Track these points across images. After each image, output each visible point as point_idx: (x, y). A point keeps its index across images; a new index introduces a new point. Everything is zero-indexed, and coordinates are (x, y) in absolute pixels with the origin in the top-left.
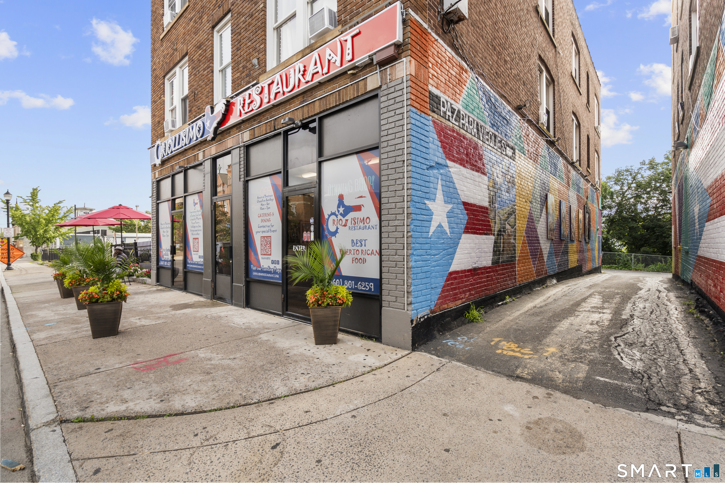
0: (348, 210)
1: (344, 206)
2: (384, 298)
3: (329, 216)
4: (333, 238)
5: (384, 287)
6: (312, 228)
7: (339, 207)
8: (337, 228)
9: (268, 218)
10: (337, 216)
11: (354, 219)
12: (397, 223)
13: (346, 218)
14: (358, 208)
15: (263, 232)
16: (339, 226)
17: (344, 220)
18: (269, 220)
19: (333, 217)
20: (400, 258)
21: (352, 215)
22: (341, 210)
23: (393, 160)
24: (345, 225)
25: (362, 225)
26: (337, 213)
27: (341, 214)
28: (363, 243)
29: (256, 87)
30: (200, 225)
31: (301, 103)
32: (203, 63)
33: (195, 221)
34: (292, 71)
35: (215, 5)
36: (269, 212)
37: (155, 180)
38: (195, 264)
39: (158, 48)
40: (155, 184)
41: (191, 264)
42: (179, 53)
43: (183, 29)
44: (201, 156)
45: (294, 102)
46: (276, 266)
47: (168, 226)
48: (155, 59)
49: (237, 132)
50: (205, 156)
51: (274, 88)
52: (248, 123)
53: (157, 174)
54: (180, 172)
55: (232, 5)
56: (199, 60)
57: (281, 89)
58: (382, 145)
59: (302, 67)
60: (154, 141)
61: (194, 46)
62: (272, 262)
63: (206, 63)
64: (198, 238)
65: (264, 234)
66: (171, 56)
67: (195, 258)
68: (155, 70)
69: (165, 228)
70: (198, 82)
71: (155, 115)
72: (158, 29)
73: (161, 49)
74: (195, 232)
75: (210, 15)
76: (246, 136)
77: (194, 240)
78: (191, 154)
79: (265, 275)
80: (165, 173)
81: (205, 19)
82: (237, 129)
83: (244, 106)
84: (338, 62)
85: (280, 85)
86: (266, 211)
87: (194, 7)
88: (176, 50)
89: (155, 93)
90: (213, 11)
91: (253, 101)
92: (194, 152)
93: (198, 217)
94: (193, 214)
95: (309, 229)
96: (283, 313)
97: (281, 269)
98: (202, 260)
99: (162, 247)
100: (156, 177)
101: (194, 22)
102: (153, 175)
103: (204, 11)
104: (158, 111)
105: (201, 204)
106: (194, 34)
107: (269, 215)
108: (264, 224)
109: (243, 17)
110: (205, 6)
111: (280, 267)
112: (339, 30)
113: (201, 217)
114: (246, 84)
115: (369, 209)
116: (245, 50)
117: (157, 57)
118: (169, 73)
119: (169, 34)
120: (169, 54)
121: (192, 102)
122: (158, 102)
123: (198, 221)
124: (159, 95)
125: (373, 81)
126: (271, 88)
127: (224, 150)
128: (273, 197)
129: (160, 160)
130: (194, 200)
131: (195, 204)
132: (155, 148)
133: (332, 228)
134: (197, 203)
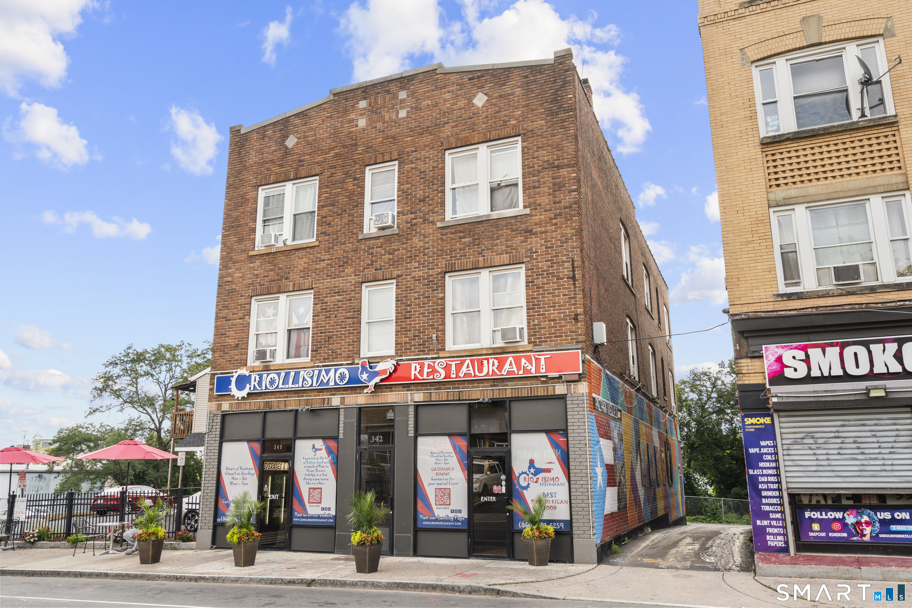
0: (538, 471)
1: (534, 468)
2: (574, 532)
3: (520, 475)
4: (525, 492)
5: (574, 525)
6: (504, 483)
7: (529, 468)
8: (529, 484)
9: (446, 472)
10: (528, 475)
11: (545, 478)
12: (582, 482)
13: (537, 477)
14: (548, 471)
15: (438, 484)
16: (530, 482)
17: (535, 478)
18: (447, 474)
19: (524, 475)
20: (587, 505)
21: (541, 475)
22: (532, 470)
23: (578, 442)
24: (536, 482)
25: (552, 482)
26: (528, 472)
27: (532, 474)
28: (554, 495)
29: (438, 361)
30: (325, 473)
31: (491, 386)
32: (343, 310)
33: (314, 469)
34: (485, 362)
35: (368, 265)
36: (447, 466)
37: (220, 413)
38: (312, 517)
39: (242, 261)
40: (219, 418)
41: (303, 517)
42: (294, 284)
43: (305, 263)
44: (336, 401)
45: (483, 383)
46: (459, 515)
47: (247, 471)
48: (232, 270)
49: (403, 391)
50: (344, 402)
51: (464, 369)
52: (422, 386)
53: (226, 406)
54: (286, 411)
55: (398, 276)
56: (336, 305)
57: (472, 372)
58: (569, 431)
59: (496, 362)
60: (220, 365)
61: (327, 288)
62: (452, 511)
63: (350, 312)
64: (321, 488)
65: (440, 487)
66: (274, 281)
67: (313, 510)
68: (229, 282)
69: (238, 474)
70: (334, 326)
71: (225, 334)
72: (241, 240)
73: (250, 265)
74: (315, 481)
75: (359, 270)
76: (419, 397)
77: (311, 490)
78: (314, 396)
79: (441, 523)
80: (247, 407)
81: (349, 270)
82: (404, 387)
83: (421, 372)
84: (533, 371)
85: (471, 368)
86: (443, 466)
87: (328, 250)
88: (287, 278)
89: (229, 309)
90: (364, 269)
91: (434, 371)
92: (322, 395)
93: (322, 465)
94: (311, 461)
95: (499, 484)
96: (469, 556)
97: (466, 517)
98: (327, 512)
99: (227, 499)
100: (223, 409)
101: (328, 265)
102: (213, 406)
103: (348, 262)
104: (233, 331)
105: (329, 451)
106: (327, 276)
107: (448, 469)
108: (441, 477)
109: (414, 293)
110: (351, 259)
111: (464, 515)
112: (530, 347)
113: (329, 465)
114: (419, 351)
115: (558, 471)
116: (418, 322)
117: (237, 270)
118: (261, 295)
119: (271, 256)
120: (267, 276)
121: (320, 342)
122: (235, 322)
123: (322, 469)
124: (237, 314)
125: (560, 389)
126: (459, 367)
127: (381, 403)
128: (454, 454)
129: (244, 393)
130: (314, 445)
131: (317, 450)
132: (233, 376)
133: (523, 483)
134: (321, 449)
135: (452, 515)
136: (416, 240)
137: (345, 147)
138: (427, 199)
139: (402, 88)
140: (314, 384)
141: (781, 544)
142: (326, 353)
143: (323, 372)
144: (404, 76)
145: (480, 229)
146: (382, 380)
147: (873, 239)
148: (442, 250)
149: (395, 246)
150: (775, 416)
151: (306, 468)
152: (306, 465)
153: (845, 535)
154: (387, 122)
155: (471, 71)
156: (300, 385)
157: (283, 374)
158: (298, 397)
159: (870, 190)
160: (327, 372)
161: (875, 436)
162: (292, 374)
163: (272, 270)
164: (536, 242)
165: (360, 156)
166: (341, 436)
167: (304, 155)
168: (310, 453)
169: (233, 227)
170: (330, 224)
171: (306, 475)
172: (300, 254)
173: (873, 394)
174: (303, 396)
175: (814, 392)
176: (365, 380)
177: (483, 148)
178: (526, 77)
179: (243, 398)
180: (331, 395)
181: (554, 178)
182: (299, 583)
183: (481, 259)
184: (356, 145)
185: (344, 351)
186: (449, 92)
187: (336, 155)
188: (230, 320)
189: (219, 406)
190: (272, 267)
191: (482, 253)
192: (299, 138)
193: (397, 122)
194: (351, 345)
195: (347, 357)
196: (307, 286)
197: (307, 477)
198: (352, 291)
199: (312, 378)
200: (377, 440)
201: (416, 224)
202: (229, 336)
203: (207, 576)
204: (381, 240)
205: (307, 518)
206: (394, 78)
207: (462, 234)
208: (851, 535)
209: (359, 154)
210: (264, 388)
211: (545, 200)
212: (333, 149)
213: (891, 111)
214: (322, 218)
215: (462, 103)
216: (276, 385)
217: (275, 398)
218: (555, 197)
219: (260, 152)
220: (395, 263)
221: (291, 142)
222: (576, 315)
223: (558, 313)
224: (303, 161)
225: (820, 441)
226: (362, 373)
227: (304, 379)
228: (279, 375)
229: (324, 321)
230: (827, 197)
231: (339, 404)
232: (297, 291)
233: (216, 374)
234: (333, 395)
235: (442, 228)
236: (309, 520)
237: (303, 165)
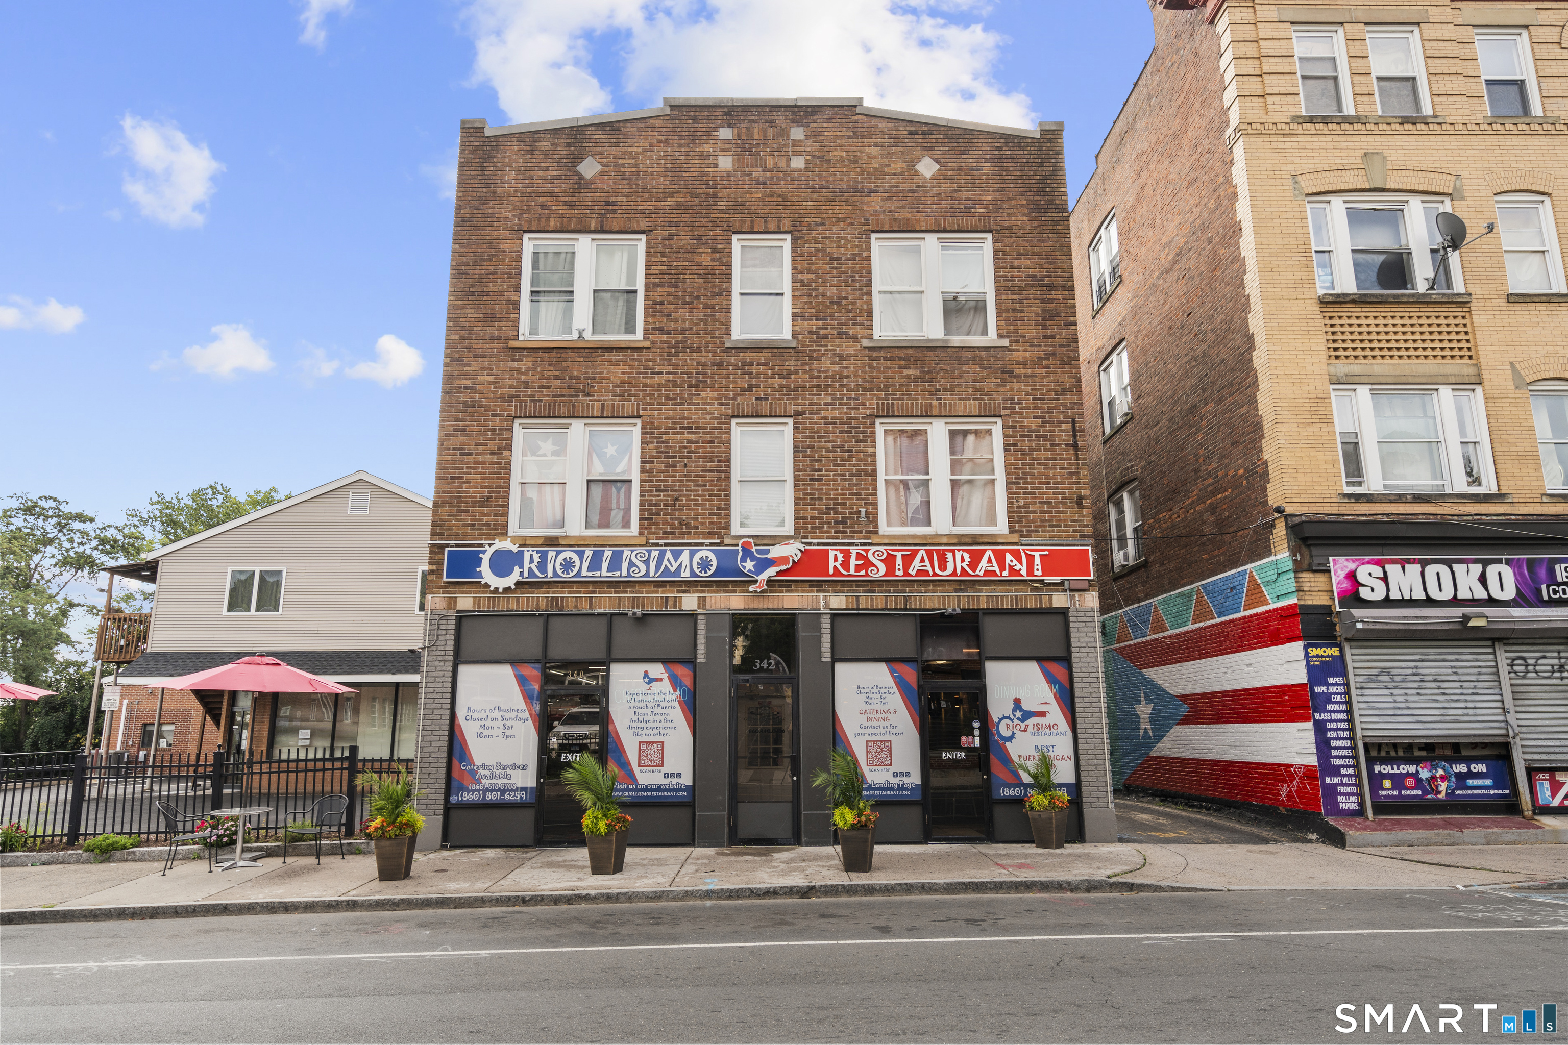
0: (1027, 715)
1: (1021, 710)
2: (1084, 800)
3: (1000, 720)
4: (1008, 744)
5: (1083, 789)
6: (977, 732)
7: (1014, 710)
8: (1013, 734)
9: (884, 716)
10: (1012, 720)
11: (1037, 725)
12: (1094, 731)
13: (1026, 723)
14: (1042, 714)
15: (871, 735)
16: (1015, 731)
17: (1023, 725)
18: (887, 719)
19: (1006, 721)
20: (1101, 762)
21: (1032, 721)
22: (1018, 714)
23: (1087, 675)
24: (1025, 731)
25: (1048, 731)
26: (1012, 717)
27: (1018, 719)
28: (1051, 749)
29: (874, 549)
30: (668, 718)
31: (956, 591)
32: (699, 457)
33: (649, 711)
34: (949, 555)
35: (744, 390)
36: (885, 707)
37: (452, 612)
38: (646, 789)
39: (492, 355)
40: (454, 622)
41: (628, 790)
42: (603, 405)
43: (623, 373)
44: (689, 602)
45: (943, 586)
46: (906, 780)
47: (513, 715)
48: (473, 368)
49: (812, 591)
50: (704, 605)
51: (916, 564)
52: (842, 586)
53: (465, 602)
54: (593, 614)
55: (798, 414)
56: (685, 447)
57: (929, 568)
58: (1074, 660)
59: (967, 557)
60: (451, 529)
61: (666, 419)
62: (895, 775)
63: (713, 461)
64: (663, 743)
65: (874, 738)
66: (563, 396)
67: (646, 778)
68: (466, 388)
69: (493, 719)
70: (682, 481)
71: (462, 478)
72: (489, 319)
73: (510, 364)
74: (650, 731)
75: (727, 396)
76: (838, 602)
77: (644, 746)
78: (647, 592)
79: (878, 793)
80: (513, 606)
81: (708, 394)
82: (811, 586)
83: (846, 564)
84: (1024, 572)
85: (927, 563)
86: (879, 707)
87: (668, 358)
88: (588, 395)
89: (467, 435)
90: (736, 395)
91: (868, 564)
92: (663, 592)
93: (663, 704)
94: (640, 697)
95: (970, 733)
96: (926, 838)
97: (919, 782)
98: (675, 781)
99: (472, 762)
100: (458, 608)
101: (669, 381)
102: (438, 600)
103: (706, 382)
104: (476, 473)
105: (675, 682)
106: (668, 399)
107: (888, 712)
108: (875, 724)
109: (826, 442)
110: (712, 378)
111: (915, 779)
112: (1015, 538)
113: (677, 704)
114: (835, 532)
115: (1056, 715)
116: (833, 487)
117: (483, 368)
118: (535, 417)
119: (554, 354)
120: (548, 387)
121: (656, 505)
122: (481, 458)
123: (664, 711)
124: (486, 445)
125: (1059, 600)
126: (908, 560)
127: (773, 609)
128: (895, 689)
129: (510, 581)
130: (646, 673)
131: (651, 681)
132: (484, 552)
133: (1005, 733)
134: (661, 680)
135: (895, 781)
136: (826, 362)
137: (694, 195)
138: (844, 302)
139: (797, 122)
140: (652, 573)
141: (1354, 806)
142: (669, 524)
143: (669, 555)
144: (799, 103)
145: (931, 358)
146: (779, 573)
147: (1441, 438)
148: (872, 382)
149: (791, 365)
150: (1347, 647)
151: (633, 710)
152: (632, 704)
153: (1419, 792)
154: (770, 170)
155: (912, 122)
156: (624, 573)
157: (589, 553)
158: (616, 592)
159: (1441, 379)
160: (676, 555)
161: (1456, 674)
162: (608, 553)
163: (556, 378)
164: (1018, 389)
165: (723, 215)
166: (701, 658)
167: (615, 194)
168: (640, 686)
169: (473, 294)
170: (669, 315)
171: (632, 720)
172: (614, 357)
173: (1473, 623)
174: (626, 592)
176: (750, 571)
177: (931, 240)
178: (999, 149)
179: (507, 590)
180: (679, 592)
181: (1043, 302)
182: (785, 894)
183: (935, 403)
184: (715, 196)
185: (702, 524)
186: (876, 145)
187: (679, 206)
188: (471, 454)
189: (452, 603)
190: (558, 373)
191: (935, 395)
192: (604, 165)
193: (789, 174)
194: (715, 514)
195: (709, 533)
196: (628, 410)
197: (634, 724)
198: (716, 428)
199: (647, 562)
200: (765, 666)
201: (826, 337)
202: (469, 482)
203: (593, 893)
204: (766, 354)
205: (637, 790)
206: (782, 103)
207: (903, 363)
208: (1425, 792)
209: (721, 211)
210: (550, 574)
211: (1031, 330)
212: (671, 195)
213: (1459, 287)
214: (656, 303)
215: (898, 166)
216: (576, 570)
217: (570, 592)
218: (1045, 328)
219: (527, 173)
220: (791, 393)
221: (589, 168)
222: (1080, 498)
223: (1054, 493)
224: (614, 204)
225: (1397, 678)
226: (744, 560)
227: (631, 564)
228: (581, 554)
229: (663, 472)
230: (1394, 380)
231: (696, 608)
232: (607, 417)
233: (448, 545)
234: (684, 592)
235: (870, 349)
236: (640, 794)
237: (614, 212)
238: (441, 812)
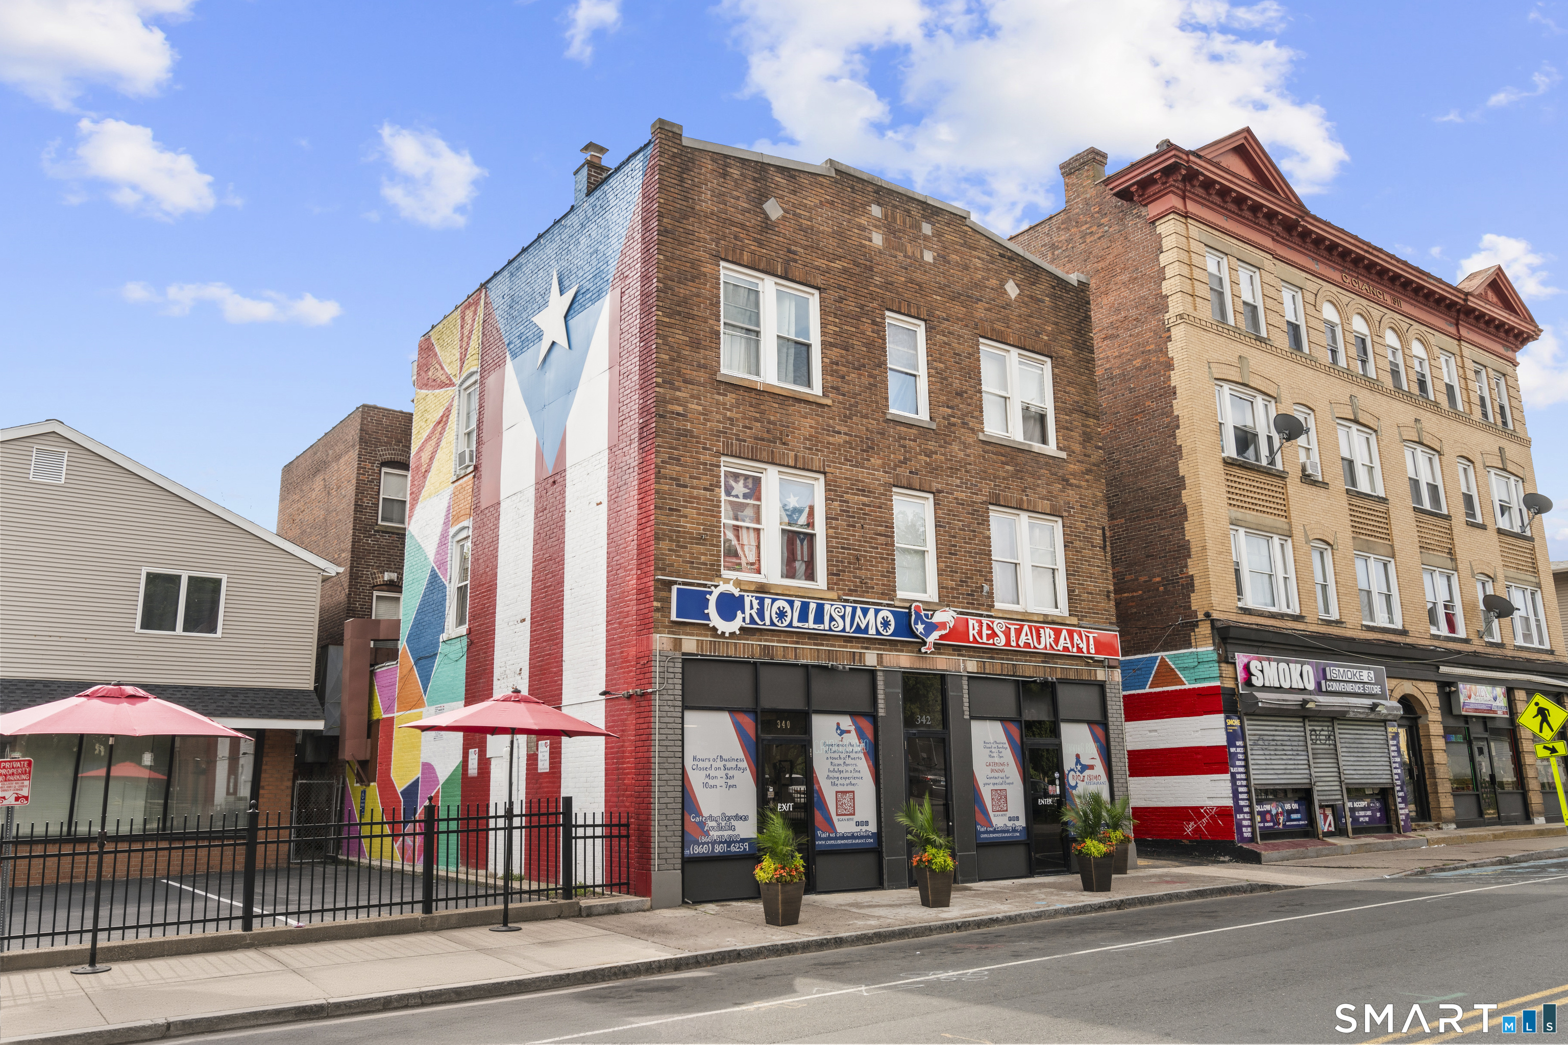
0: (1084, 768)
1: (1081, 764)
3: (1070, 772)
4: (1074, 792)
6: (1057, 782)
7: (1076, 764)
8: (1077, 783)
9: (1001, 768)
10: (1076, 772)
11: (1089, 776)
13: (1083, 774)
14: (1091, 767)
15: (994, 784)
16: (1077, 781)
17: (1082, 776)
18: (1002, 771)
19: (1072, 773)
21: (1087, 772)
22: (1079, 767)
24: (1083, 780)
25: (1096, 781)
26: (1076, 769)
27: (1079, 771)
29: (997, 621)
30: (857, 769)
31: (1043, 662)
32: (872, 520)
33: (841, 762)
34: (1042, 631)
35: (900, 462)
36: (1002, 761)
37: (678, 655)
38: (843, 837)
39: (699, 384)
40: (680, 665)
41: (829, 838)
42: (796, 456)
43: (811, 427)
44: (871, 659)
45: (1037, 657)
46: (1017, 823)
47: (733, 764)
48: (684, 395)
49: (954, 655)
50: (882, 662)
51: (1023, 639)
52: (974, 652)
53: (690, 644)
54: (797, 665)
55: (939, 492)
56: (861, 509)
57: (1030, 641)
58: (1110, 723)
59: (1052, 633)
60: (672, 565)
61: (846, 478)
62: (1010, 819)
63: (882, 526)
64: (853, 792)
65: (996, 787)
66: (763, 440)
67: (844, 826)
68: (678, 414)
69: (716, 769)
70: (860, 541)
71: (679, 511)
72: (696, 344)
73: (716, 397)
74: (843, 781)
75: (889, 465)
76: (972, 666)
77: (839, 795)
78: (840, 646)
79: (1000, 835)
80: (732, 652)
81: (876, 461)
82: (954, 650)
83: (980, 633)
84: (1085, 650)
85: (1029, 637)
86: (997, 760)
87: (846, 418)
88: (784, 444)
89: (681, 465)
90: (896, 466)
91: (994, 635)
92: (851, 647)
93: (852, 755)
94: (834, 749)
95: (1054, 783)
96: (1031, 874)
97: (1024, 825)
98: (864, 828)
99: (699, 813)
100: (684, 650)
101: (846, 442)
102: (664, 640)
103: (873, 449)
104: (693, 508)
105: (861, 735)
106: (846, 460)
107: (1002, 765)
108: (996, 775)
109: (959, 520)
110: (878, 445)
111: (1021, 823)
112: (1074, 621)
113: (862, 755)
114: (968, 603)
115: (1100, 769)
116: (964, 563)
117: (692, 396)
118: (740, 457)
119: (753, 395)
120: (751, 428)
121: (842, 562)
122: (695, 492)
123: (853, 762)
124: (699, 479)
125: (1101, 675)
126: (1019, 632)
127: (930, 670)
128: (1007, 745)
129: (733, 626)
130: (838, 724)
131: (843, 732)
132: (711, 593)
133: (1073, 783)
134: (849, 732)
135: (1010, 824)
136: (955, 447)
137: (857, 265)
138: (965, 395)
139: (927, 219)
140: (848, 629)
141: (1249, 835)
142: (852, 581)
143: (859, 612)
144: (929, 202)
145: (1021, 458)
146: (942, 637)
147: (1274, 573)
148: (985, 472)
149: (932, 445)
150: (1245, 718)
151: (830, 760)
152: (829, 755)
153: (1271, 824)
154: (909, 257)
155: (1001, 245)
156: (827, 628)
157: (797, 604)
158: (815, 644)
159: (1275, 530)
160: (865, 612)
161: (1290, 740)
162: (813, 606)
163: (757, 420)
164: (1072, 495)
165: (878, 290)
166: (882, 712)
167: (796, 243)
168: (835, 738)
169: (679, 313)
170: (843, 377)
171: (829, 771)
172: (804, 409)
173: (1310, 705)
174: (822, 645)
175: (1278, 700)
176: (921, 633)
177: (1014, 352)
178: (1053, 287)
180: (863, 648)
181: (1083, 425)
183: (1025, 498)
184: (871, 269)
185: (877, 584)
186: (979, 258)
187: (845, 270)
188: (686, 487)
189: (677, 644)
190: (758, 415)
191: (1025, 491)
192: (785, 211)
193: (922, 263)
194: (885, 576)
195: (882, 594)
196: (816, 465)
197: (831, 775)
198: (882, 494)
199: (843, 617)
200: (924, 721)
201: (954, 425)
202: (686, 517)
204: (914, 431)
205: (836, 838)
207: (1003, 459)
208: (1275, 824)
209: (876, 286)
210: (768, 622)
211: (1077, 448)
212: (840, 258)
213: (1279, 466)
214: (832, 363)
215: (993, 282)
216: (788, 619)
217: (779, 641)
218: (1084, 448)
219: (720, 197)
220: (934, 470)
221: (773, 208)
222: (1108, 592)
223: (1094, 586)
224: (795, 253)
225: (1266, 743)
226: (916, 623)
227: (832, 619)
228: (791, 603)
229: (846, 530)
230: (1255, 527)
231: (875, 664)
232: (800, 469)
233: (675, 583)
234: (867, 648)
235: (984, 442)
236: (839, 842)
237: (795, 261)
238: (680, 866)
